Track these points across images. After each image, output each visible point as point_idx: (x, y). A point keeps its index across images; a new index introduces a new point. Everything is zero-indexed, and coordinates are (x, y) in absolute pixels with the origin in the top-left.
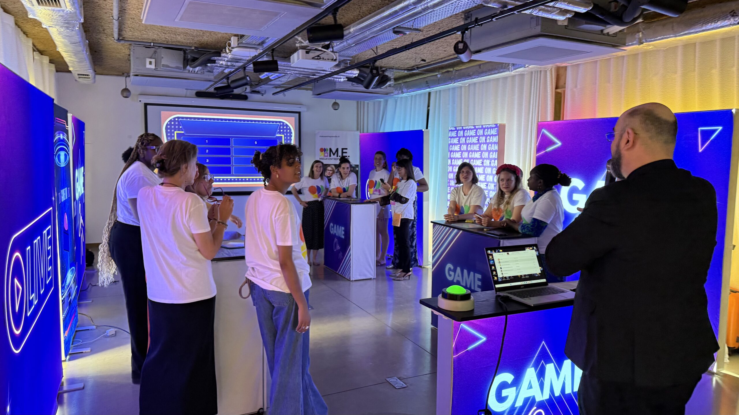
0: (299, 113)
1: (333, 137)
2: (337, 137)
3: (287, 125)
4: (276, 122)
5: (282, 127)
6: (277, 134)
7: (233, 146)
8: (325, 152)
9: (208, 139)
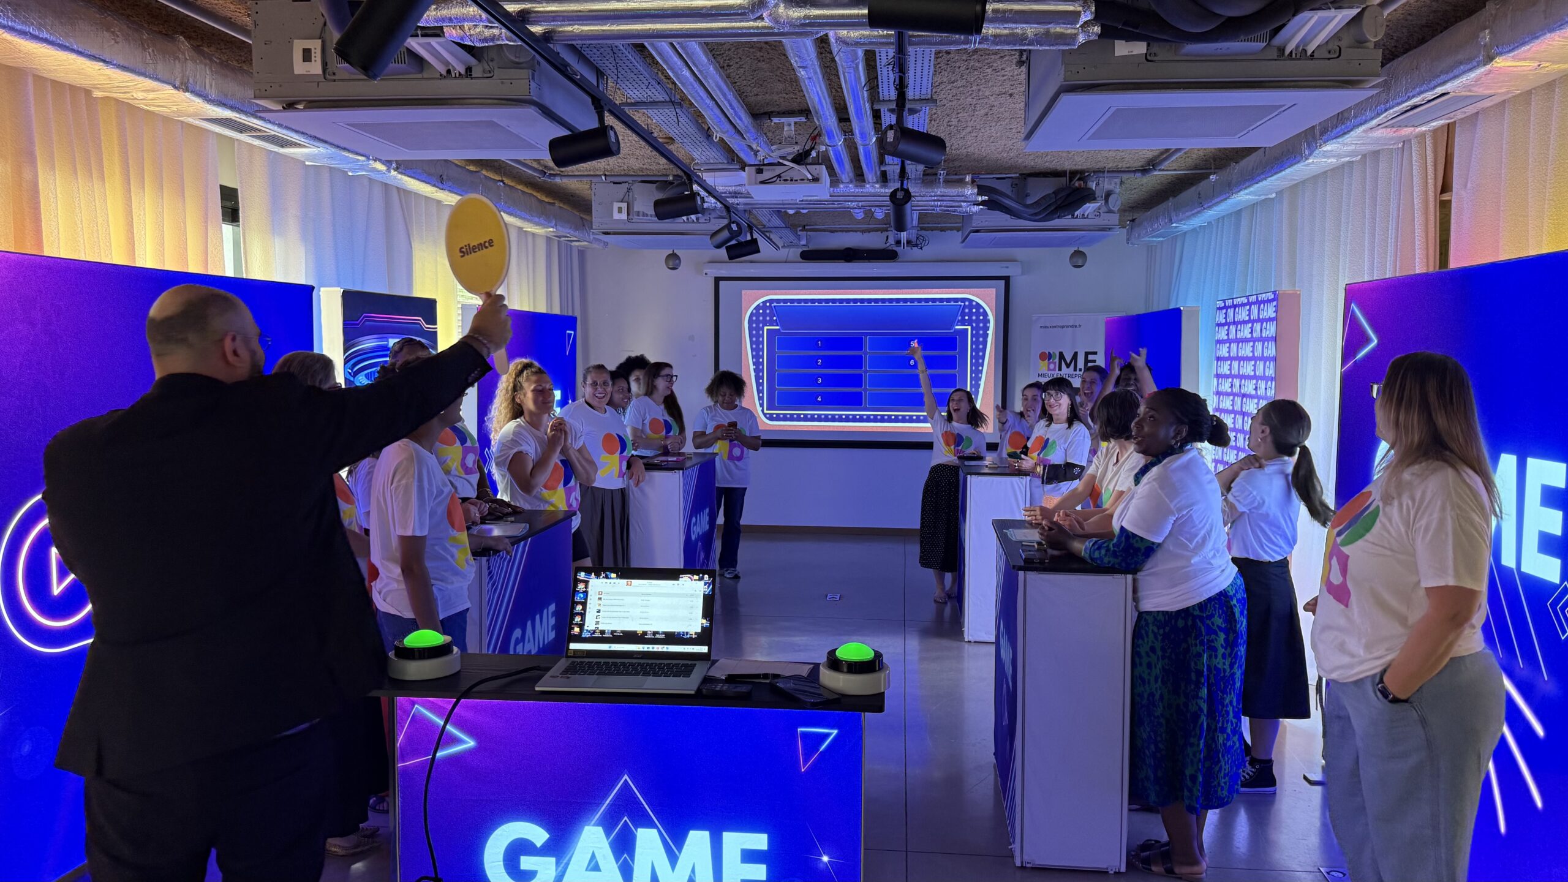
0: (1007, 279)
1: (1067, 327)
2: (1076, 326)
3: (978, 306)
4: (956, 300)
5: (967, 311)
6: (957, 325)
7: (867, 352)
8: (1049, 360)
9: (822, 340)
